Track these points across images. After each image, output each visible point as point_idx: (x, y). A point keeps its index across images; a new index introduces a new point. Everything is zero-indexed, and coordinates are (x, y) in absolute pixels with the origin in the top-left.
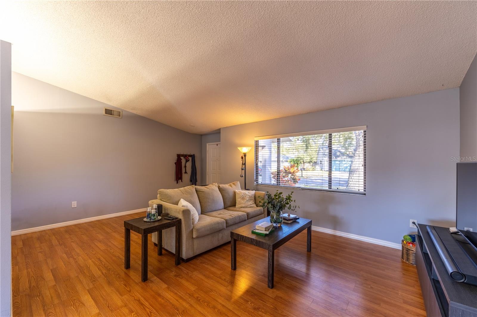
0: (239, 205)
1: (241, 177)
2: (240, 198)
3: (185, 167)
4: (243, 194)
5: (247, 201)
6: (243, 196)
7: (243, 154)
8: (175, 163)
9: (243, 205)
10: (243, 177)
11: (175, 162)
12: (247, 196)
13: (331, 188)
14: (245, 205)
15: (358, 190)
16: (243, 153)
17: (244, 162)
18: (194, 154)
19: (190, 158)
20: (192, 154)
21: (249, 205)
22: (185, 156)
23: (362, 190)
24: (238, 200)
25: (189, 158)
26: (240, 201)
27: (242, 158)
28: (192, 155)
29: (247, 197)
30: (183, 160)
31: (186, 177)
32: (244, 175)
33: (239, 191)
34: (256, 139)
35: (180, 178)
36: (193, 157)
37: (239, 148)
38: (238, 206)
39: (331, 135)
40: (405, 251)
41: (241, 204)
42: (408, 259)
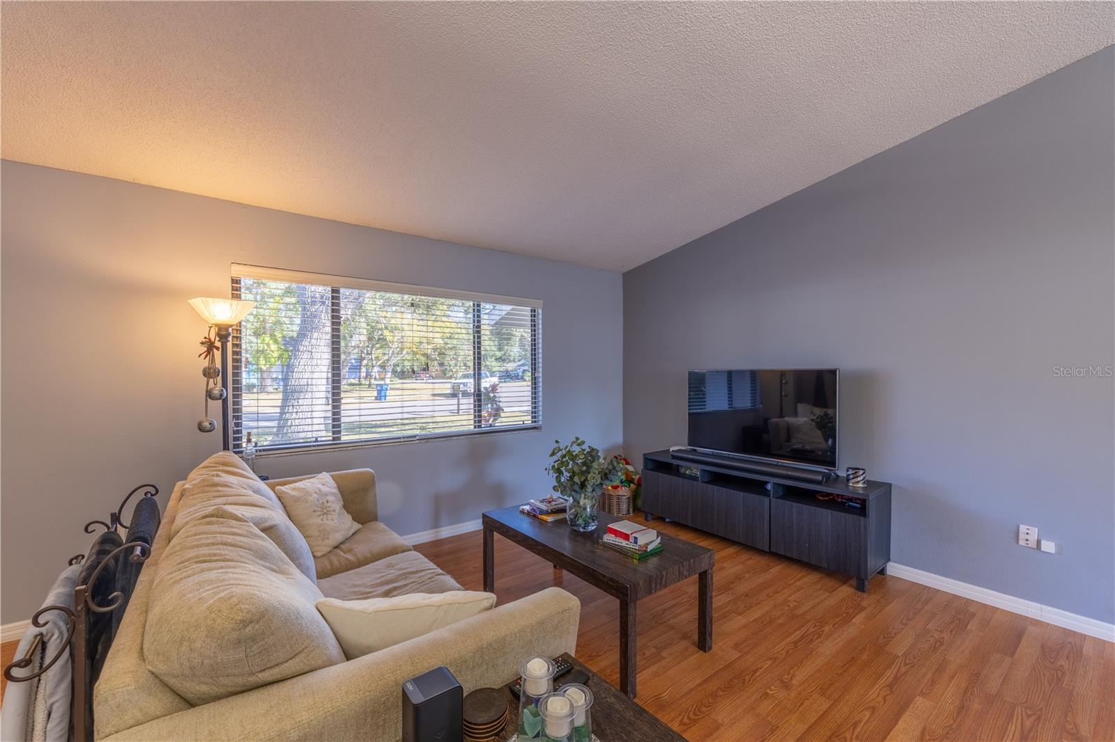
0: (326, 542)
1: (202, 430)
2: (315, 511)
5: (337, 515)
6: (320, 502)
9: (338, 537)
10: (211, 429)
12: (328, 498)
14: (343, 533)
15: (522, 423)
16: (217, 325)
21: (350, 529)
23: (528, 420)
24: (312, 526)
27: (210, 346)
29: (333, 502)
34: (236, 271)
39: (479, 305)
40: (614, 501)
41: (330, 537)
42: (619, 510)
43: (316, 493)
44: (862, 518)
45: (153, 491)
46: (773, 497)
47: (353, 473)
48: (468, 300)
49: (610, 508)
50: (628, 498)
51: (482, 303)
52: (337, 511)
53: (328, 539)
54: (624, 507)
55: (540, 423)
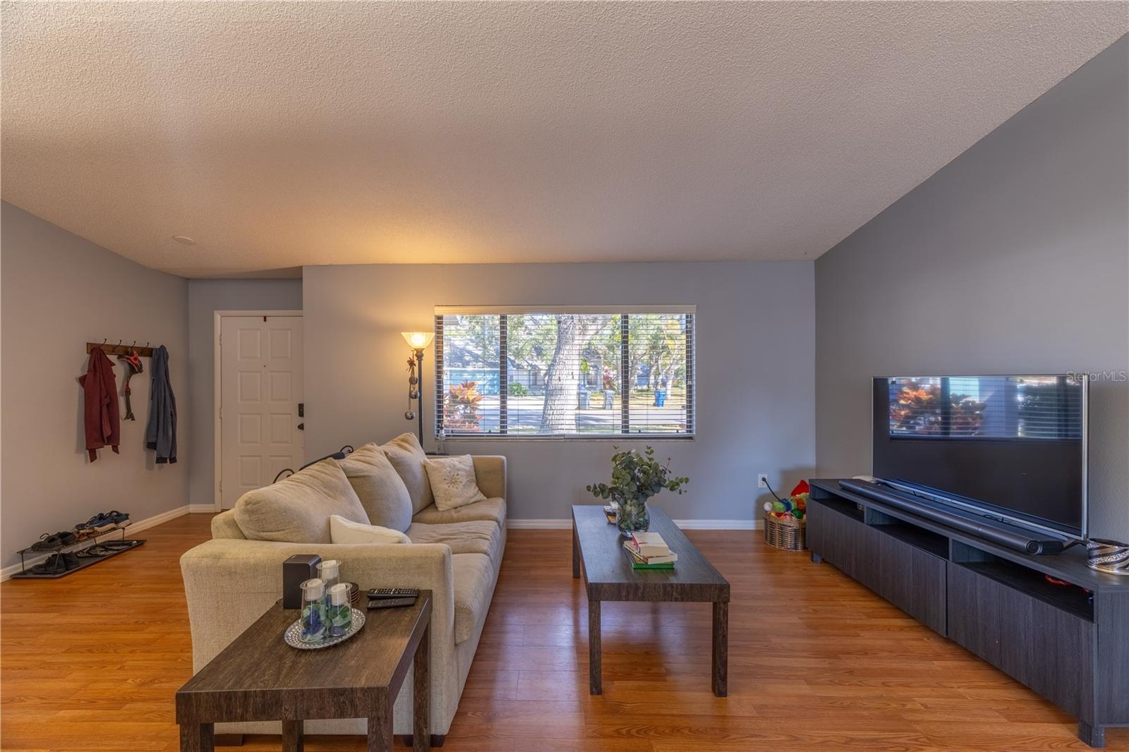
0: (449, 503)
1: (407, 418)
2: (445, 479)
3: (127, 392)
4: (449, 469)
5: (464, 485)
6: (452, 474)
7: (415, 352)
8: (82, 380)
9: (459, 501)
10: (412, 418)
11: (80, 374)
12: (460, 472)
13: (628, 432)
14: (463, 499)
15: (676, 431)
16: (415, 349)
17: (416, 375)
18: (162, 346)
19: (145, 362)
20: (155, 344)
21: (472, 497)
22: (125, 353)
23: (683, 431)
24: (440, 489)
25: (140, 358)
26: (446, 490)
27: (411, 363)
28: (151, 350)
29: (462, 476)
30: (119, 370)
31: (133, 432)
32: (416, 415)
33: (435, 462)
34: (439, 311)
35: (109, 438)
36: (159, 356)
37: (403, 333)
38: (442, 505)
39: (626, 317)
40: (777, 530)
41: (452, 499)
42: (782, 543)
43: (450, 467)
44: (1083, 621)
45: (351, 450)
46: (953, 561)
47: (489, 458)
48: (618, 313)
49: (771, 537)
50: (795, 530)
51: (629, 315)
52: (463, 483)
53: (450, 500)
54: (789, 539)
55: (694, 433)
